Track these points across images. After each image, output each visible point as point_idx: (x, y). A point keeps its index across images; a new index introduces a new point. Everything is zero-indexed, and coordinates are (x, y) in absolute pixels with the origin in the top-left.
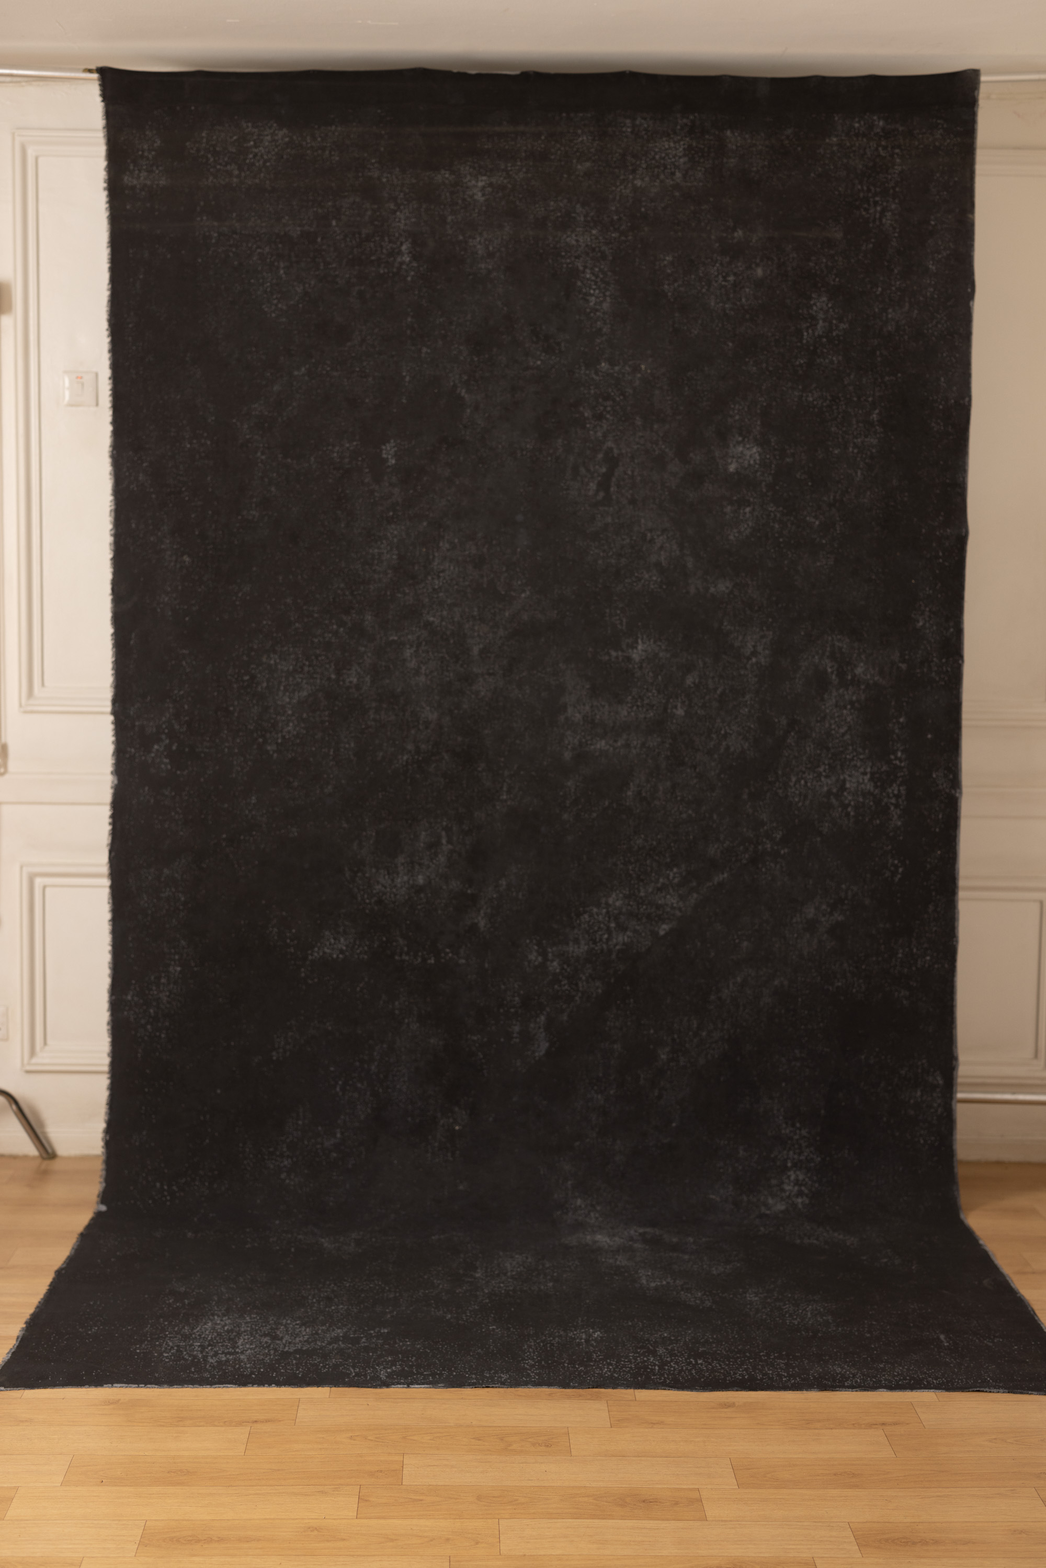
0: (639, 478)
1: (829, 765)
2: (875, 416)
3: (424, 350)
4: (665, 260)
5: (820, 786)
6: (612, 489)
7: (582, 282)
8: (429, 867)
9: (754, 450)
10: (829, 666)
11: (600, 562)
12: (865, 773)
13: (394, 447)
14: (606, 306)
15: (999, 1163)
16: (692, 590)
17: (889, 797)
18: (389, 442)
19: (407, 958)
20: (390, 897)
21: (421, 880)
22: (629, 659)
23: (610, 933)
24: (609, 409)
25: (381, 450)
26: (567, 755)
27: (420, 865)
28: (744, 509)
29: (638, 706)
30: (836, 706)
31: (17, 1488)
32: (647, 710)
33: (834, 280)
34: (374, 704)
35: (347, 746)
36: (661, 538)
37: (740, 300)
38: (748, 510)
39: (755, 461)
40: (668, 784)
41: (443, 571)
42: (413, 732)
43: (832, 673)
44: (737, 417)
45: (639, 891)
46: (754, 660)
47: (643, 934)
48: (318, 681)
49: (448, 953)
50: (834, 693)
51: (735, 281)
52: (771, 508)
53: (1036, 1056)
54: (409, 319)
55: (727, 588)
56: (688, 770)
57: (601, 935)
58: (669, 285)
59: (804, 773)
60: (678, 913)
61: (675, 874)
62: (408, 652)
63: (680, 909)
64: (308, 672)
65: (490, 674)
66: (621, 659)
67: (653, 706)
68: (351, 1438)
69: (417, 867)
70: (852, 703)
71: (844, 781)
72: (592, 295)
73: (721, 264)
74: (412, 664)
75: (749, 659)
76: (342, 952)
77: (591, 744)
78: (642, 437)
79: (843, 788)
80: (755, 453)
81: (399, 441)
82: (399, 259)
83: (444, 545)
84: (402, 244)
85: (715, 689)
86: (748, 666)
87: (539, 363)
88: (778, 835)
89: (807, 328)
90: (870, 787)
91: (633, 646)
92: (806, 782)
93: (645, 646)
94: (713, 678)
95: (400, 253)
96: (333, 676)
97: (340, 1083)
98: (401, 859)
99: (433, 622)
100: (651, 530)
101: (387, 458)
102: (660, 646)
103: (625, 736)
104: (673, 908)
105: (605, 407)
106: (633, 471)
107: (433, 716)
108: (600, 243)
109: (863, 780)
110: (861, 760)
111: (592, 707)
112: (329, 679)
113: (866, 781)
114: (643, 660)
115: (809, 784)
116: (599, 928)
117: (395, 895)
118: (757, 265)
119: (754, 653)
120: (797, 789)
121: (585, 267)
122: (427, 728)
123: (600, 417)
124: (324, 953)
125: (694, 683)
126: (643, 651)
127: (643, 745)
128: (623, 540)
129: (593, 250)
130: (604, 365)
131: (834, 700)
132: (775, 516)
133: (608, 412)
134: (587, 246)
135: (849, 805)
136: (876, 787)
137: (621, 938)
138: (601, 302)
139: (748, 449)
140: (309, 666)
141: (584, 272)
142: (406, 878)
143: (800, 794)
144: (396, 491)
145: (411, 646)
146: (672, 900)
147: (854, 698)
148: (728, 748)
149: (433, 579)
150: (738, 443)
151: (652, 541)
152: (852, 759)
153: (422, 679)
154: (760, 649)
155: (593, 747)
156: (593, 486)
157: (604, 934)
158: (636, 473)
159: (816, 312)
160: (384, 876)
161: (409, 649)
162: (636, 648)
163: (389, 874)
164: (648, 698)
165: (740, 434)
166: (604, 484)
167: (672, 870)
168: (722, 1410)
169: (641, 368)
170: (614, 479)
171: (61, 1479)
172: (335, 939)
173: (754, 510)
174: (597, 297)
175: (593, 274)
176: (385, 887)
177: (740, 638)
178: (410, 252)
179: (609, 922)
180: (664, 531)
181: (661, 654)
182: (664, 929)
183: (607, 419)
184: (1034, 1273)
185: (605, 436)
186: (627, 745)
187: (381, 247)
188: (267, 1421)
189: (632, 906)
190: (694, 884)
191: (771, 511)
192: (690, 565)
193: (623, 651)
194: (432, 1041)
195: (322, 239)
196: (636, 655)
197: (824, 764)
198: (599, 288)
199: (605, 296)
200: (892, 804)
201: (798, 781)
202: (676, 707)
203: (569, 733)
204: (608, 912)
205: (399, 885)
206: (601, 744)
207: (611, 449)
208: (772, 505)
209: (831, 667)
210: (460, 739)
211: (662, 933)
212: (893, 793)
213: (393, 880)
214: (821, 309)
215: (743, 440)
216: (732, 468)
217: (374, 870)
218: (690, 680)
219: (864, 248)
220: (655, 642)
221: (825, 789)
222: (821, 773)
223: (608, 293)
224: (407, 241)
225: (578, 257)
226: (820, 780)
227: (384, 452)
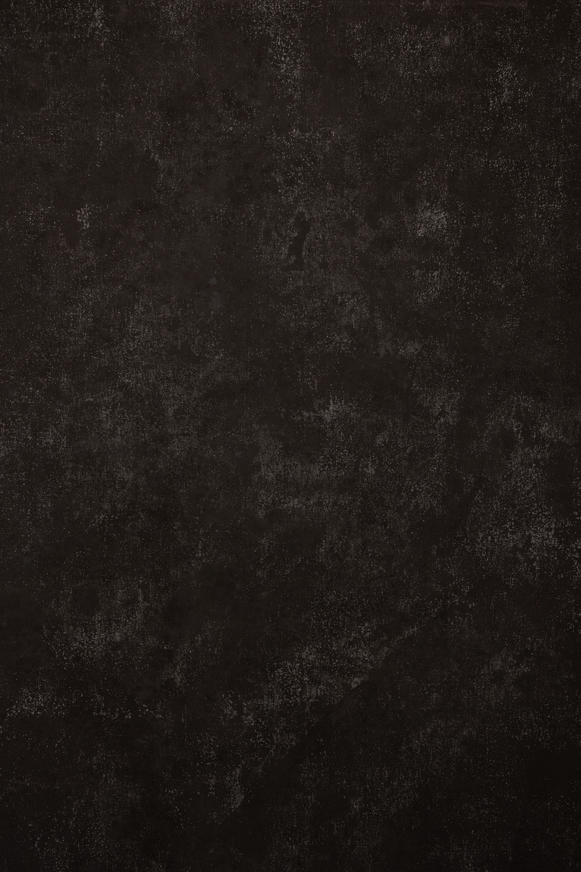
0: (330, 243)
1: (515, 521)
2: (559, 183)
3: (118, 115)
4: (354, 28)
5: (506, 541)
6: (304, 253)
7: (273, 49)
8: (126, 624)
9: (442, 215)
10: (515, 425)
11: (292, 325)
12: (549, 530)
13: (88, 211)
14: (296, 73)
16: (382, 352)
17: (572, 552)
18: (83, 207)
19: (105, 714)
20: (88, 654)
21: (118, 637)
22: (321, 419)
23: (303, 688)
24: (300, 174)
25: (76, 214)
26: (261, 514)
27: (117, 622)
28: (432, 273)
29: (329, 465)
30: (522, 464)
32: (339, 469)
33: (519, 49)
34: (70, 465)
35: (44, 506)
36: (352, 301)
37: (429, 68)
38: (436, 273)
39: (442, 226)
40: (360, 540)
41: (138, 334)
42: (109, 491)
43: (518, 432)
44: (425, 183)
45: (332, 646)
46: (442, 420)
47: (336, 688)
48: (15, 442)
49: (145, 708)
50: (520, 452)
51: (423, 49)
52: (459, 271)
54: (103, 85)
55: (416, 350)
56: (379, 527)
57: (296, 688)
58: (358, 53)
59: (491, 529)
60: (369, 666)
61: (366, 628)
62: (104, 414)
63: (371, 663)
64: (5, 433)
65: (184, 435)
66: (313, 418)
67: (345, 465)
69: (114, 624)
70: (536, 461)
71: (530, 536)
72: (283, 62)
73: (410, 33)
74: (108, 426)
75: (437, 419)
76: (40, 708)
77: (284, 503)
78: (333, 202)
79: (528, 544)
80: (443, 218)
81: (93, 206)
82: (92, 25)
83: (139, 308)
84: (94, 10)
85: (405, 449)
86: (436, 426)
87: (231, 129)
88: (466, 590)
89: (493, 96)
90: (554, 542)
91: (325, 407)
92: (493, 538)
93: (337, 406)
94: (402, 437)
95: (93, 18)
96: (30, 438)
97: (38, 838)
98: (98, 617)
99: (128, 383)
100: (342, 294)
101: (82, 222)
102: (351, 406)
103: (317, 495)
104: (365, 661)
105: (297, 173)
106: (323, 236)
107: (129, 476)
108: (290, 10)
109: (548, 535)
110: (546, 516)
111: (285, 466)
112: (26, 440)
113: (551, 537)
114: (335, 420)
115: (496, 540)
116: (293, 682)
117: (93, 652)
118: (445, 34)
119: (443, 413)
120: (484, 545)
121: (276, 35)
122: (123, 487)
123: (291, 182)
124: (23, 710)
125: (384, 443)
126: (334, 411)
127: (335, 503)
128: (315, 303)
129: (284, 17)
130: (296, 132)
131: (520, 459)
132: (463, 279)
133: (300, 177)
134: (278, 13)
135: (534, 560)
136: (560, 542)
137: (314, 692)
138: (292, 69)
139: (436, 214)
140: (6, 428)
141: (275, 39)
142: (103, 635)
143: (487, 550)
144: (91, 254)
145: (107, 407)
146: (364, 654)
147: (539, 456)
148: (417, 505)
149: (128, 341)
150: (427, 208)
151: (343, 304)
152: (538, 516)
153: (119, 439)
154: (448, 409)
155: (286, 505)
156: (285, 250)
157: (298, 688)
158: (326, 238)
159: (501, 80)
160: (82, 633)
161: (105, 410)
162: (328, 409)
163: (86, 631)
164: (340, 457)
165: (428, 200)
166: (296, 250)
167: (363, 625)
169: (331, 135)
170: (305, 244)
172: (33, 696)
173: (441, 273)
174: (287, 64)
175: (284, 42)
176: (83, 645)
177: (429, 399)
178: (103, 18)
179: (302, 676)
180: (354, 294)
181: (352, 415)
182: (356, 682)
183: (298, 185)
185: (296, 201)
186: (319, 504)
187: (74, 12)
189: (324, 660)
190: (385, 638)
191: (459, 275)
192: (380, 328)
193: (315, 412)
194: (129, 795)
195: (15, 4)
196: (328, 416)
197: (510, 520)
198: (290, 56)
199: (296, 63)
200: (575, 558)
201: (485, 537)
202: (367, 466)
203: (263, 491)
204: (301, 666)
205: (96, 643)
206: (294, 503)
207: (303, 214)
208: (459, 269)
209: (516, 427)
210: (155, 498)
211: (354, 686)
212: (576, 548)
213: (90, 638)
214: (506, 78)
215: (431, 205)
216: (420, 233)
217: (71, 628)
218: (380, 440)
219: (548, 18)
220: (346, 403)
221: (512, 544)
222: (507, 529)
223: (298, 61)
224: (99, 7)
225: (269, 25)
226: (507, 536)
227: (79, 216)
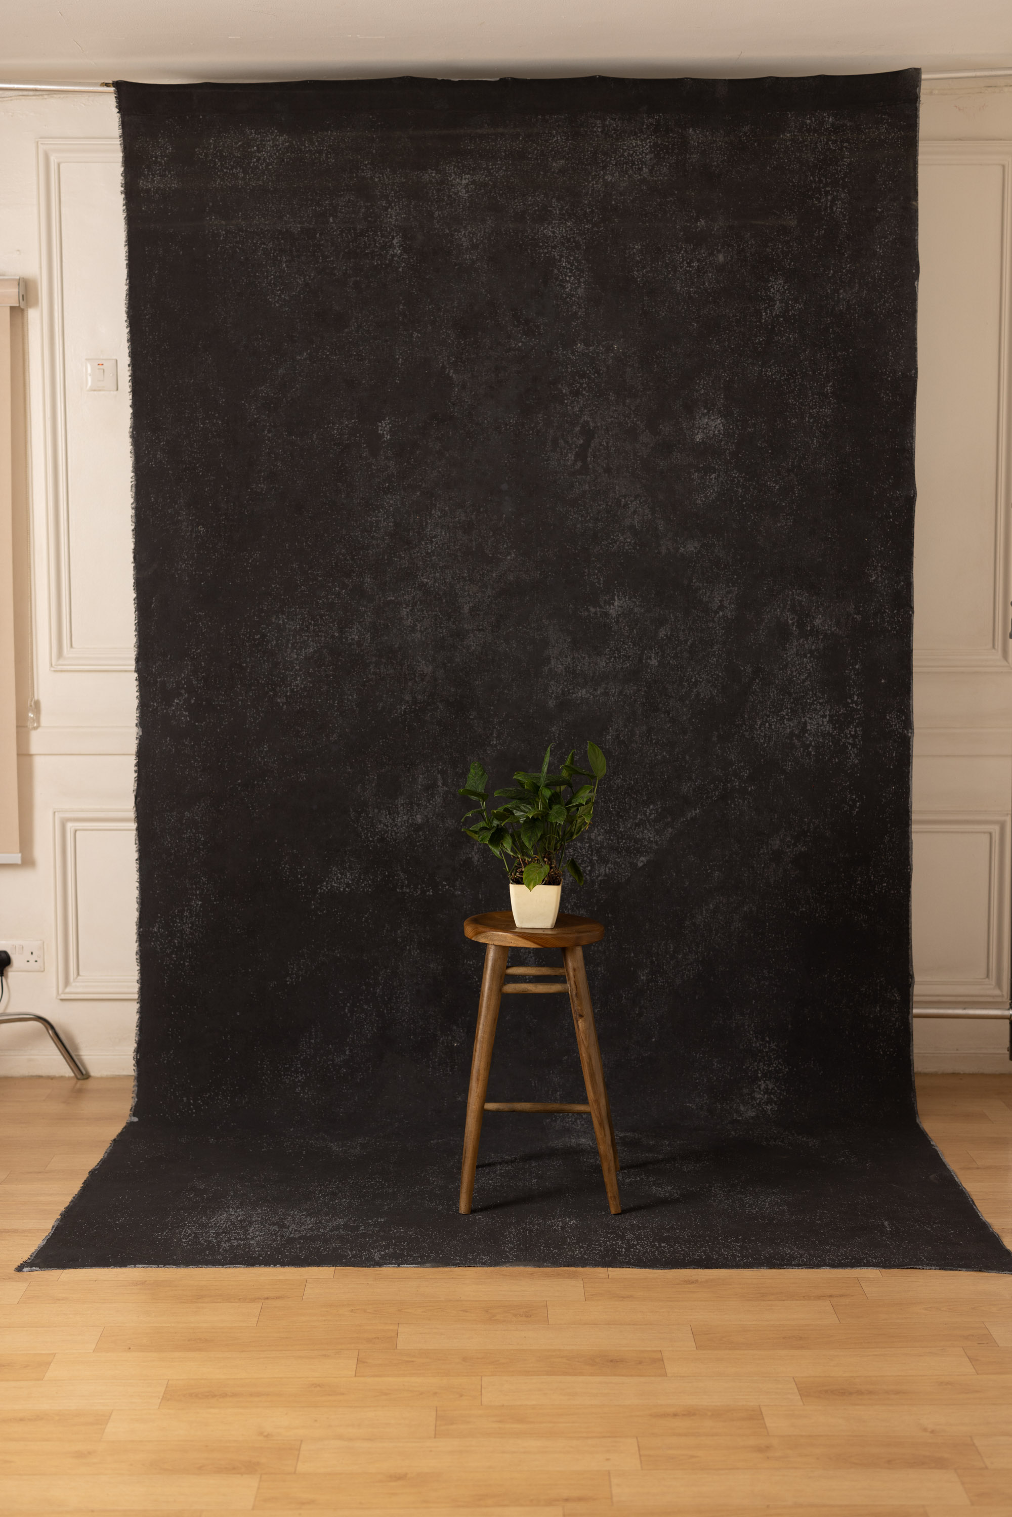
0: (613, 449)
1: (791, 708)
2: (829, 389)
3: (415, 334)
4: (634, 248)
5: (783, 728)
6: (589, 459)
7: (558, 270)
8: (426, 807)
9: (719, 421)
10: (790, 618)
11: (579, 526)
12: (824, 716)
13: (389, 424)
14: (580, 291)
15: (954, 1075)
16: (664, 551)
17: (846, 737)
18: (384, 419)
19: (408, 891)
20: (392, 835)
21: (419, 819)
22: (606, 614)
23: (593, 866)
24: (585, 385)
25: (377, 427)
26: (551, 703)
27: (418, 805)
28: (710, 476)
29: (615, 657)
30: (797, 654)
31: (54, 1355)
32: (624, 661)
33: (789, 264)
34: (374, 659)
35: (350, 697)
36: (635, 503)
37: (704, 284)
38: (713, 476)
39: (719, 431)
40: (644, 728)
41: (435, 536)
42: (410, 684)
43: (793, 624)
44: (702, 392)
45: (619, 827)
46: (721, 613)
47: (623, 866)
48: (323, 639)
49: (445, 885)
50: (795, 643)
51: (698, 266)
52: (735, 474)
53: (988, 976)
54: (401, 307)
55: (696, 548)
56: (662, 716)
57: (585, 867)
58: (637, 271)
59: (768, 716)
60: (655, 847)
61: (651, 810)
62: (404, 611)
63: (656, 843)
64: (314, 630)
65: (480, 630)
66: (599, 614)
67: (629, 657)
68: (352, 1311)
69: (416, 807)
70: (811, 652)
71: (805, 723)
72: (569, 282)
73: (686, 251)
74: (408, 622)
75: (716, 612)
76: (348, 885)
77: (573, 693)
78: (616, 410)
79: (804, 730)
80: (719, 424)
81: (393, 418)
82: (391, 252)
83: (436, 513)
84: (393, 238)
85: (686, 641)
86: (716, 619)
87: (520, 344)
88: (745, 774)
89: (766, 309)
90: (829, 728)
91: (610, 603)
92: (770, 725)
93: (622, 602)
94: (684, 630)
95: (392, 246)
96: (336, 634)
97: (348, 1005)
98: (401, 801)
99: (427, 583)
100: (625, 496)
101: (383, 434)
102: (635, 602)
103: (604, 685)
104: (650, 842)
105: (581, 384)
106: (607, 443)
107: (428, 669)
108: (574, 234)
109: (823, 722)
110: (821, 704)
111: (573, 658)
112: (333, 637)
113: (825, 723)
114: (620, 615)
115: (773, 727)
116: (583, 861)
117: (396, 833)
118: (719, 252)
119: (721, 608)
120: (762, 731)
121: (561, 256)
122: (423, 680)
123: (576, 393)
124: (332, 887)
125: (666, 636)
126: (619, 607)
127: (621, 692)
128: (600, 505)
129: (569, 240)
130: (580, 346)
131: (795, 650)
132: (739, 481)
133: (585, 389)
134: (563, 236)
135: (810, 745)
136: (835, 728)
137: (603, 870)
138: (576, 288)
139: (713, 420)
140: (314, 625)
141: (560, 261)
142: (405, 818)
143: (765, 736)
144: (392, 463)
145: (408, 605)
146: (649, 834)
147: (813, 647)
148: (698, 694)
149: (426, 544)
150: (704, 415)
151: (626, 506)
152: (813, 703)
153: (418, 635)
154: (726, 603)
155: (574, 695)
156: (571, 457)
157: (587, 866)
158: (610, 444)
159: (773, 293)
160: (386, 815)
161: (406, 608)
162: (613, 604)
163: (390, 814)
164: (625, 650)
165: (705, 407)
166: (581, 455)
167: (648, 807)
168: (686, 1286)
169: (614, 348)
170: (590, 450)
171: (94, 1346)
172: (342, 874)
173: (719, 476)
174: (572, 284)
175: (569, 263)
176: (387, 826)
177: (708, 594)
178: (401, 245)
179: (592, 855)
180: (637, 496)
181: (636, 610)
182: (642, 861)
183: (583, 395)
184: (978, 1168)
185: (581, 410)
186: (606, 694)
187: (375, 241)
188: (278, 1298)
189: (612, 840)
190: (669, 820)
191: (735, 477)
192: (661, 528)
193: (601, 607)
194: (432, 966)
195: (320, 235)
196: (613, 611)
197: (787, 708)
198: (574, 275)
199: (579, 282)
200: (849, 743)
201: (763, 724)
202: (650, 658)
203: (552, 682)
204: (590, 846)
205: (399, 824)
206: (583, 693)
207: (587, 422)
208: (735, 472)
209: (791, 620)
210: (453, 690)
211: (640, 865)
212: (850, 733)
213: (394, 820)
214: (778, 291)
215: (708, 412)
216: (698, 438)
217: (376, 811)
218: (662, 633)
219: (816, 234)
220: (630, 599)
221: (788, 730)
222: (784, 716)
223: (582, 280)
224: (398, 235)
225: (554, 247)
226: (783, 722)
227: (380, 428)
